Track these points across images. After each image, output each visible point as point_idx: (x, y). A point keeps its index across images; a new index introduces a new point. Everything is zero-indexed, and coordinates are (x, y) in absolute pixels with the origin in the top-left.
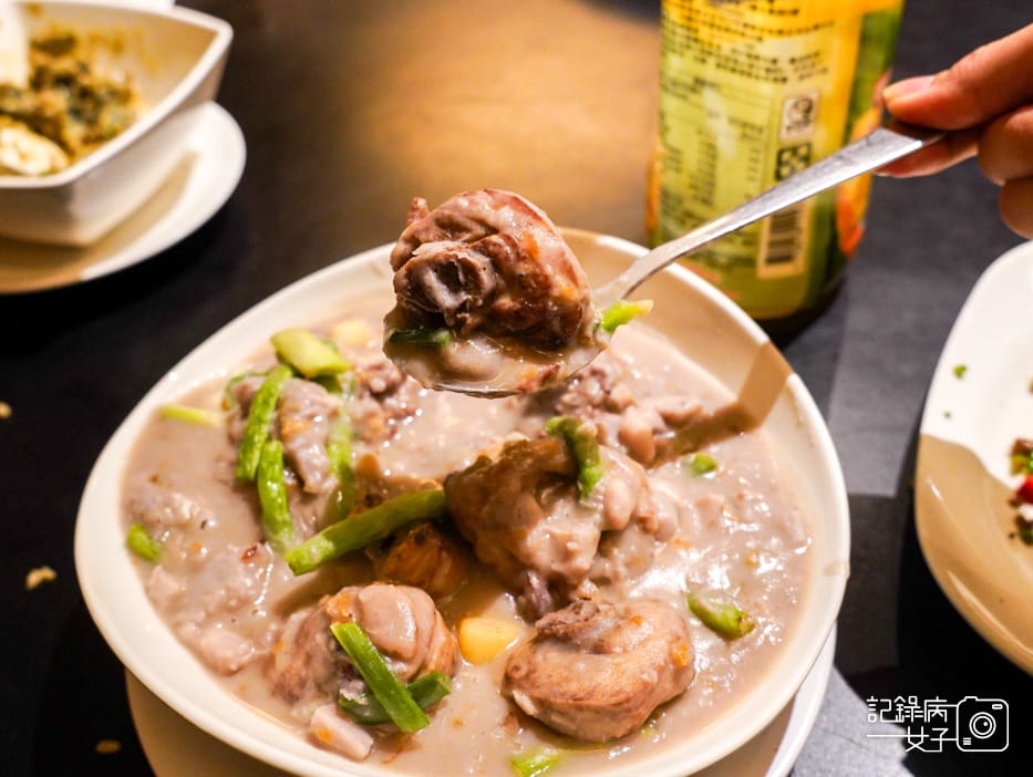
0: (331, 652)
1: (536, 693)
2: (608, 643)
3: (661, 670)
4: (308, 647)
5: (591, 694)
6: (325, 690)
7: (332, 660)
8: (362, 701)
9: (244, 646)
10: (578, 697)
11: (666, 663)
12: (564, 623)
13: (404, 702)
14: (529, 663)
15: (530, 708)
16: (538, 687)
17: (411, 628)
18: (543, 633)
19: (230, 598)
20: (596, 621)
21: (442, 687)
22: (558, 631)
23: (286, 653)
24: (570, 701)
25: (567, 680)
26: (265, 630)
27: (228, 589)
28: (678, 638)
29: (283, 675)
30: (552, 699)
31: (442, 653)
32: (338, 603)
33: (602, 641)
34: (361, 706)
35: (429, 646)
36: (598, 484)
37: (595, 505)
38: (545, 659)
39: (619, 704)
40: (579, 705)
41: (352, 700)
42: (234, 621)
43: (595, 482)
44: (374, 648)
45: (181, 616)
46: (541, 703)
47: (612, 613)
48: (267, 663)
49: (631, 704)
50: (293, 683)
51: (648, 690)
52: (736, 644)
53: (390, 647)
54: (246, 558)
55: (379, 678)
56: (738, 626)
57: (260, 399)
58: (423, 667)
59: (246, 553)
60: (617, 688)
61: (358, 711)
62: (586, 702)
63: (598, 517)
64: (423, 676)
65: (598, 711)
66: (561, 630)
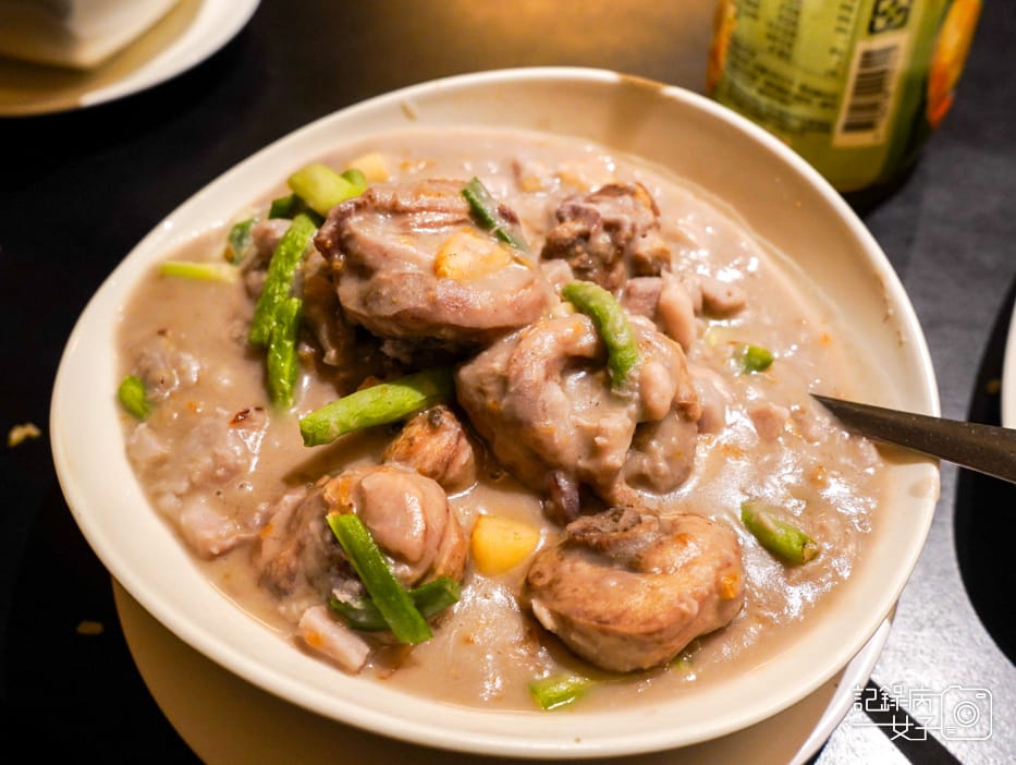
0: (326, 544)
1: (557, 607)
2: (646, 563)
3: (703, 601)
4: (299, 535)
5: (618, 618)
6: (317, 586)
7: (326, 553)
8: (357, 605)
9: (228, 527)
10: (604, 618)
11: (711, 592)
12: (599, 531)
13: (404, 610)
14: (554, 570)
15: (548, 621)
16: (560, 600)
17: (419, 526)
18: (575, 539)
19: (216, 467)
20: (636, 533)
21: (450, 594)
22: (591, 539)
23: (274, 539)
24: (594, 623)
25: (594, 597)
26: (253, 509)
27: (215, 456)
28: (729, 565)
29: (270, 563)
30: (574, 618)
31: (453, 557)
32: (338, 489)
33: (641, 558)
34: (356, 610)
35: (438, 548)
36: (632, 369)
37: (629, 393)
38: (572, 570)
39: (650, 634)
40: (603, 627)
41: (346, 603)
42: (219, 493)
43: (628, 367)
44: (375, 546)
45: (163, 485)
46: (560, 618)
47: (656, 527)
48: (253, 547)
49: (664, 636)
50: (279, 573)
51: (685, 622)
52: (797, 573)
53: (394, 546)
54: (236, 422)
55: (378, 581)
56: (802, 552)
57: (283, 250)
58: (430, 570)
59: (237, 417)
60: (650, 615)
61: (352, 615)
62: (612, 627)
63: (633, 407)
64: (429, 581)
65: (624, 638)
66: (594, 537)
